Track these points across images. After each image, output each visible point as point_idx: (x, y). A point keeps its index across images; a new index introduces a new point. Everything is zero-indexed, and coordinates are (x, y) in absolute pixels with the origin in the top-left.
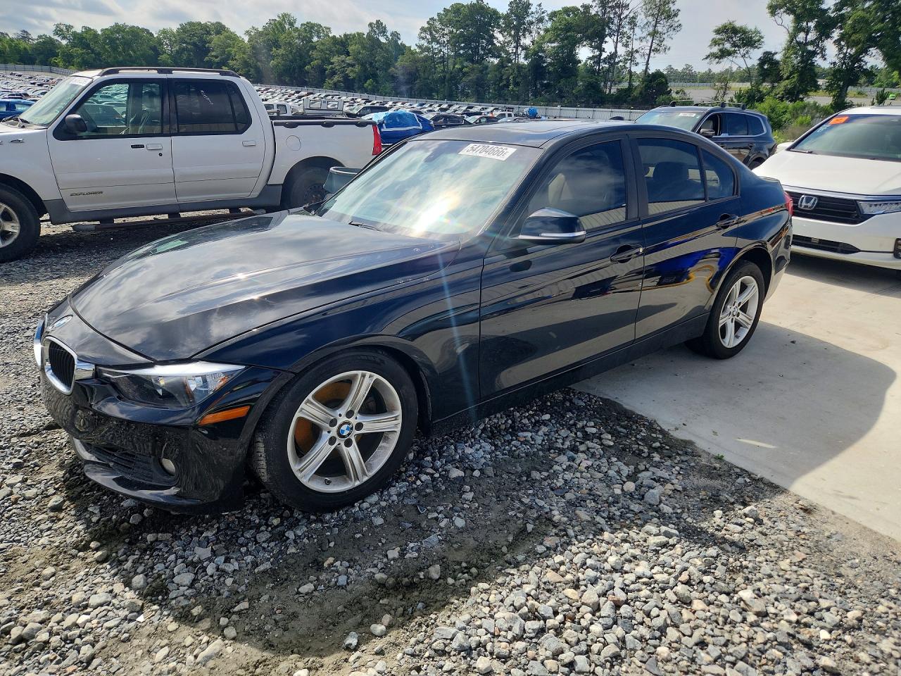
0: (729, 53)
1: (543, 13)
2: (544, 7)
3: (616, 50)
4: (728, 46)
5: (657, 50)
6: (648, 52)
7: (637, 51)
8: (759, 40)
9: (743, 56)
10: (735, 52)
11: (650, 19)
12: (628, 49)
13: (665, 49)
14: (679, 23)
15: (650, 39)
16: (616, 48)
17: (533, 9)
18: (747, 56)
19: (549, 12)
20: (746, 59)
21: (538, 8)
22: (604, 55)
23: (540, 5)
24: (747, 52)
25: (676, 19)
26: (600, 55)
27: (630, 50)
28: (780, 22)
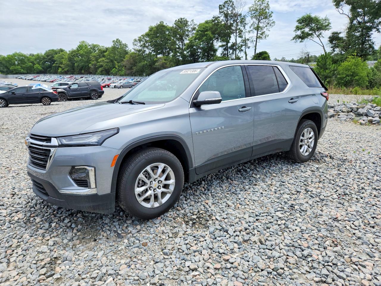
0: (308, 35)
1: (195, 25)
2: (195, 22)
3: (236, 41)
4: (307, 30)
5: (260, 37)
6: (255, 39)
7: (248, 40)
8: (328, 25)
9: (318, 36)
10: (312, 34)
11: (254, 20)
12: (242, 39)
13: (266, 36)
14: (273, 20)
15: (256, 32)
16: (236, 40)
17: (189, 23)
18: (320, 36)
19: (198, 24)
20: (320, 38)
21: (192, 22)
22: (229, 45)
23: (193, 21)
24: (320, 34)
25: (271, 19)
26: (227, 45)
27: (244, 39)
28: (341, 12)
